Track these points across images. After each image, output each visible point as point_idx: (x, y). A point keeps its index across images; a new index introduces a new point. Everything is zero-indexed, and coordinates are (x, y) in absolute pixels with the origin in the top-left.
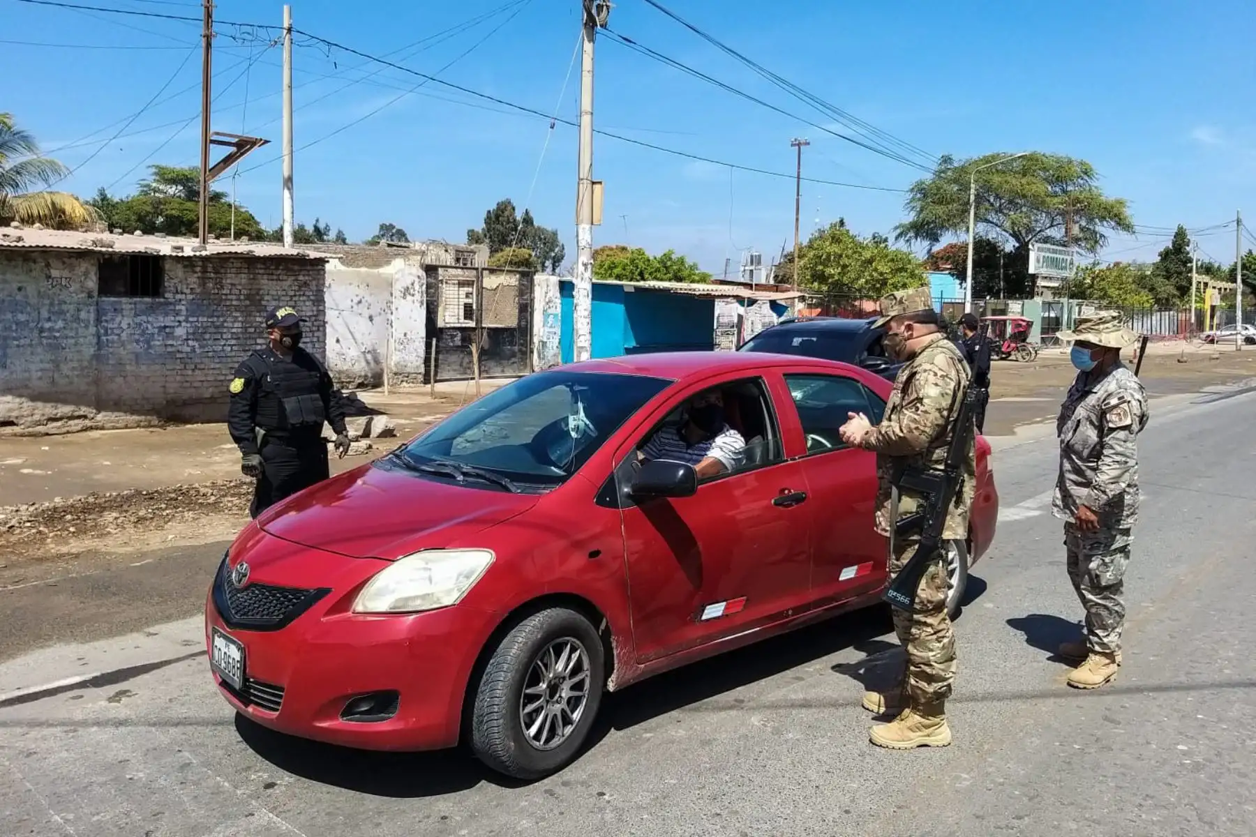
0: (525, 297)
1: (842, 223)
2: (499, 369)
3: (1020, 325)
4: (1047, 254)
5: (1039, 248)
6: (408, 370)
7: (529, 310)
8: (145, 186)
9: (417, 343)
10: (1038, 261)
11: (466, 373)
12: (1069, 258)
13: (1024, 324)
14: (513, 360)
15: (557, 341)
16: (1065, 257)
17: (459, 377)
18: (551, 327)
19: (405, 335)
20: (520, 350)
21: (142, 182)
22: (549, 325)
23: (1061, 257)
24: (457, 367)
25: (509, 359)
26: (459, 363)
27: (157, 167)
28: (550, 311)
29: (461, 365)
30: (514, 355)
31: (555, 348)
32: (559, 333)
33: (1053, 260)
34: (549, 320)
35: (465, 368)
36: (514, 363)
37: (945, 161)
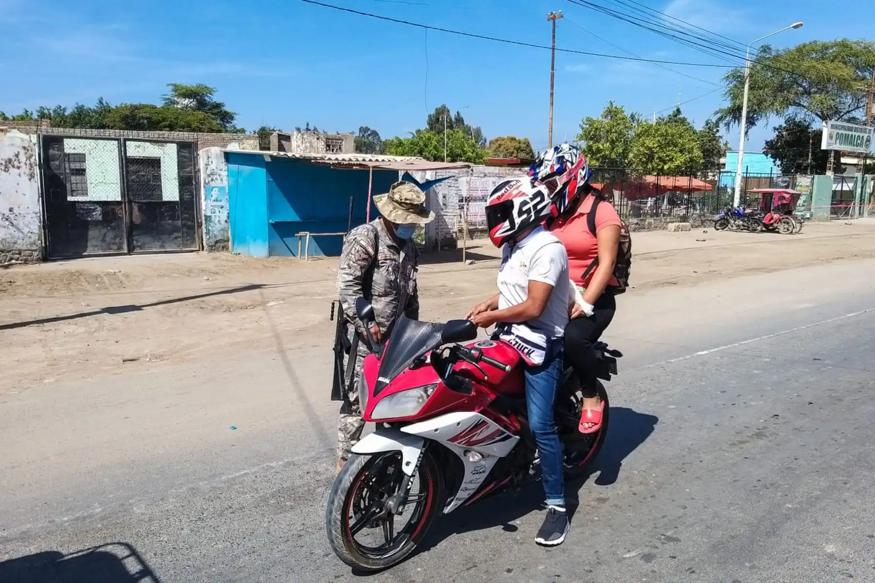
0: (188, 170)
1: (678, 111)
2: (158, 244)
3: (784, 198)
4: (840, 132)
5: (832, 126)
6: (18, 246)
7: (194, 183)
8: (167, 99)
9: (28, 218)
10: (831, 137)
11: (111, 249)
12: (866, 136)
13: (787, 196)
14: (176, 234)
15: (226, 214)
16: (861, 135)
17: (101, 253)
18: (216, 200)
19: (11, 210)
20: (184, 225)
21: (164, 97)
22: (213, 198)
23: (857, 134)
24: (99, 243)
25: (170, 234)
26: (101, 239)
27: (175, 85)
28: (213, 184)
29: (103, 241)
30: (176, 229)
31: (223, 222)
32: (227, 206)
33: (847, 136)
34: (213, 193)
35: (109, 244)
36: (176, 238)
37: (764, 51)
